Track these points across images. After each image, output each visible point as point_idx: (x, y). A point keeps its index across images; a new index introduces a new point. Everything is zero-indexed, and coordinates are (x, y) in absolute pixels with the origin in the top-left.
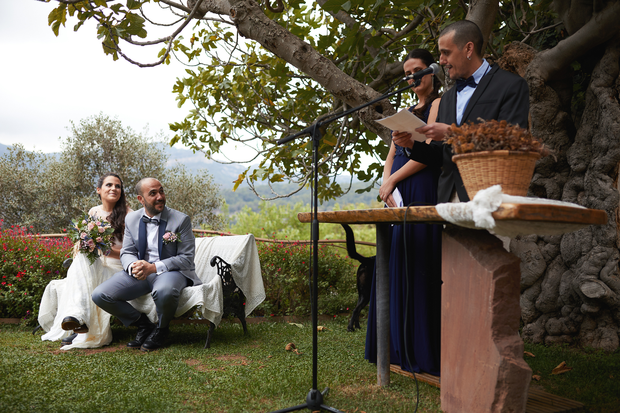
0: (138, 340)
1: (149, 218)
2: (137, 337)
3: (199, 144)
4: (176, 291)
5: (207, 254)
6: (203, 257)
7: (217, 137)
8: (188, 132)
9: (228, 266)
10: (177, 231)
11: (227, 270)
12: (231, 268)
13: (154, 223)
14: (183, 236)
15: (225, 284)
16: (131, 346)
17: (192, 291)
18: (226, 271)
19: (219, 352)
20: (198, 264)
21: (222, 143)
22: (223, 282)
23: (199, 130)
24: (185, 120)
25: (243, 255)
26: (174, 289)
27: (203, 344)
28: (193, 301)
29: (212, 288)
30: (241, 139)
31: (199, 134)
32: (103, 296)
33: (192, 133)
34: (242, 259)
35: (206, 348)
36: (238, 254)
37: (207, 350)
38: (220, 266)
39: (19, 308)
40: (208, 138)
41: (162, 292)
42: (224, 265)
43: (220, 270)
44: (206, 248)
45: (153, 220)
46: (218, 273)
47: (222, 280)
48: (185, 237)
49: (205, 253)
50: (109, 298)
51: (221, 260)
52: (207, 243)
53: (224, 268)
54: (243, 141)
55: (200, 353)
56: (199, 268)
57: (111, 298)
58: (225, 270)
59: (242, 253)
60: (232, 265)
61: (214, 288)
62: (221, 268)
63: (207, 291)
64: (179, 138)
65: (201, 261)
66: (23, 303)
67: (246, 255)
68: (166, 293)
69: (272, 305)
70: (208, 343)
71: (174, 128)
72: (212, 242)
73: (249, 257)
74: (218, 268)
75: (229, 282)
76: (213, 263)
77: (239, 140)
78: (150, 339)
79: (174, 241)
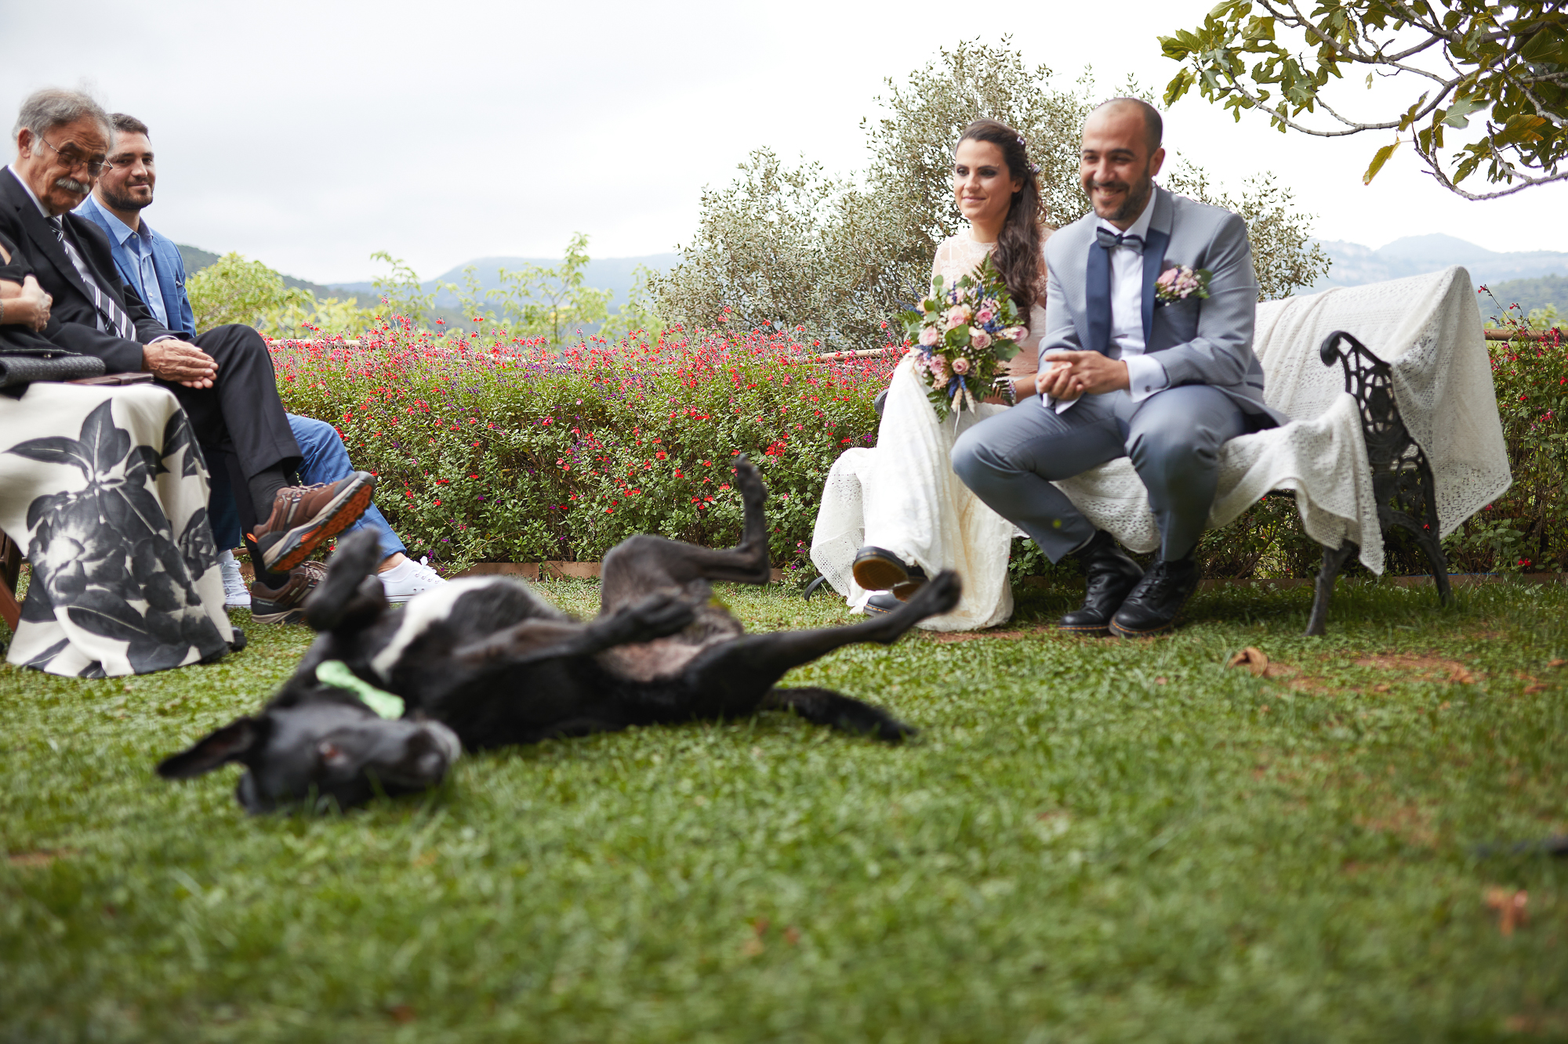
0: (1094, 606)
1: (1116, 232)
2: (1089, 598)
3: (1252, 88)
4: (1208, 437)
5: (1302, 347)
6: (1289, 355)
7: (1310, 59)
8: (1219, 54)
9: (1381, 368)
10: (1200, 264)
11: (1379, 383)
12: (1389, 374)
13: (1131, 247)
14: (1218, 279)
15: (1371, 428)
16: (1073, 624)
17: (1261, 445)
18: (1372, 386)
19: (1358, 646)
20: (1274, 379)
21: (1323, 79)
22: (1364, 423)
23: (1252, 47)
24: (1209, 20)
25: (1433, 335)
26: (1200, 428)
27: (1298, 623)
28: (1264, 475)
29: (1328, 436)
30: (1386, 53)
31: (1249, 60)
32: (985, 454)
33: (1230, 55)
34: (1430, 346)
35: (1312, 633)
36: (1414, 331)
37: (1317, 640)
38: (1353, 367)
39: (776, 540)
40: (1278, 69)
41: (1159, 437)
42: (1367, 364)
43: (1354, 380)
44: (1298, 328)
45: (1128, 238)
46: (1348, 389)
47: (1362, 413)
48: (1227, 281)
49: (1295, 344)
50: (1001, 459)
51: (1358, 347)
52: (1300, 313)
53: (1368, 372)
54: (1393, 60)
55: (1292, 648)
56: (1279, 393)
57: (1006, 459)
58: (1369, 380)
59: (1427, 328)
60: (1394, 366)
61: (1336, 438)
62: (1357, 374)
63: (1312, 443)
64: (1192, 80)
65: (1283, 370)
66: (786, 525)
67: (1443, 337)
68: (1175, 439)
69: (1520, 533)
70: (1318, 620)
71: (1175, 49)
72: (1317, 308)
73: (1449, 343)
74: (1348, 374)
75: (1386, 422)
76: (1330, 354)
77: (1378, 58)
78: (1137, 598)
79: (1184, 294)
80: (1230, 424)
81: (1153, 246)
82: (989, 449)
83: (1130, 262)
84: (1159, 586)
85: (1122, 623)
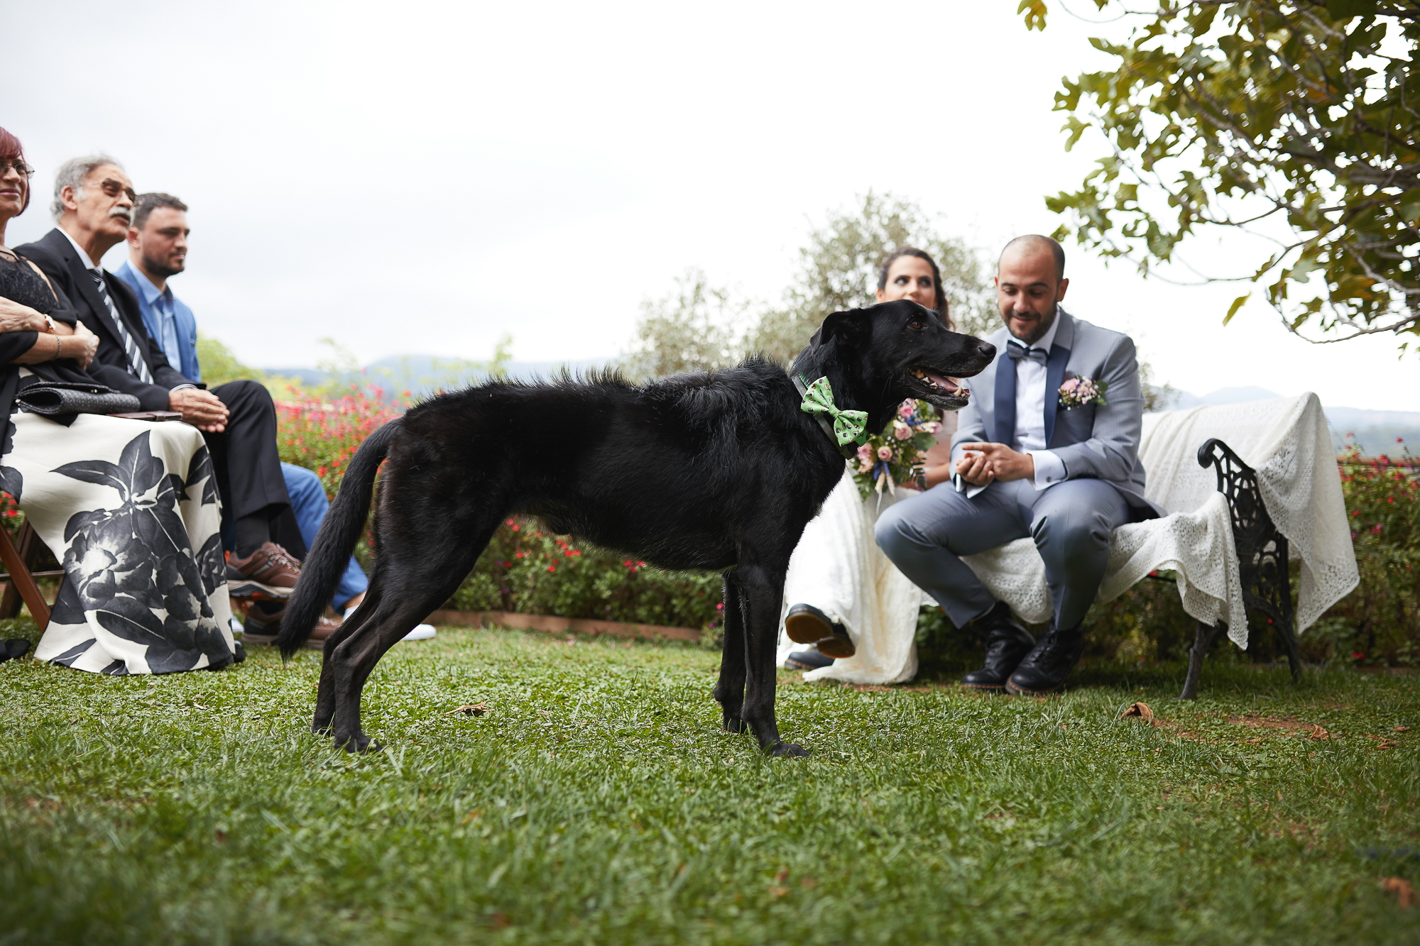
0: (993, 667)
1: (1024, 345)
2: (988, 660)
3: (1122, 243)
4: (1101, 522)
5: (1177, 453)
6: (1165, 459)
7: (1169, 221)
8: (1093, 211)
9: (1248, 473)
10: (1097, 376)
11: (1245, 486)
12: (1255, 480)
13: (1037, 359)
14: (1112, 389)
15: (1238, 523)
16: (974, 682)
17: (1146, 532)
18: (1240, 487)
19: (1228, 710)
20: (1152, 480)
21: (1180, 237)
22: (1233, 519)
23: (1120, 207)
24: (1085, 184)
25: (1292, 448)
26: (1096, 514)
27: (1172, 690)
28: (1148, 557)
29: (1203, 527)
30: (1233, 220)
31: (1119, 219)
32: (905, 529)
33: (1102, 213)
34: (1288, 457)
35: (1187, 697)
36: (1274, 444)
37: (1191, 703)
38: (1225, 471)
39: (698, 603)
40: (1143, 228)
41: (1060, 520)
42: (1236, 468)
43: (1225, 480)
44: (1173, 438)
45: (1034, 350)
46: (1220, 489)
47: (1231, 510)
48: (1120, 392)
49: (1170, 451)
50: (919, 533)
51: (1229, 454)
52: (1174, 426)
53: (1236, 476)
54: (1239, 224)
55: (1170, 708)
56: (1156, 492)
57: (924, 534)
58: (1238, 483)
59: (1285, 442)
60: (1258, 472)
61: (1210, 529)
62: (1228, 477)
63: (1190, 532)
64: (1068, 232)
65: (1159, 473)
66: (708, 590)
67: (1301, 450)
68: (1074, 522)
69: (1352, 631)
70: (1190, 686)
71: (1056, 205)
72: (1189, 422)
73: (1309, 455)
74: (1220, 476)
75: (1250, 520)
76: (1206, 458)
77: (1228, 222)
78: (1031, 661)
79: (1084, 400)
80: (1119, 514)
81: (1056, 359)
82: (909, 524)
83: (1034, 372)
84: (1050, 652)
85: (1018, 683)
